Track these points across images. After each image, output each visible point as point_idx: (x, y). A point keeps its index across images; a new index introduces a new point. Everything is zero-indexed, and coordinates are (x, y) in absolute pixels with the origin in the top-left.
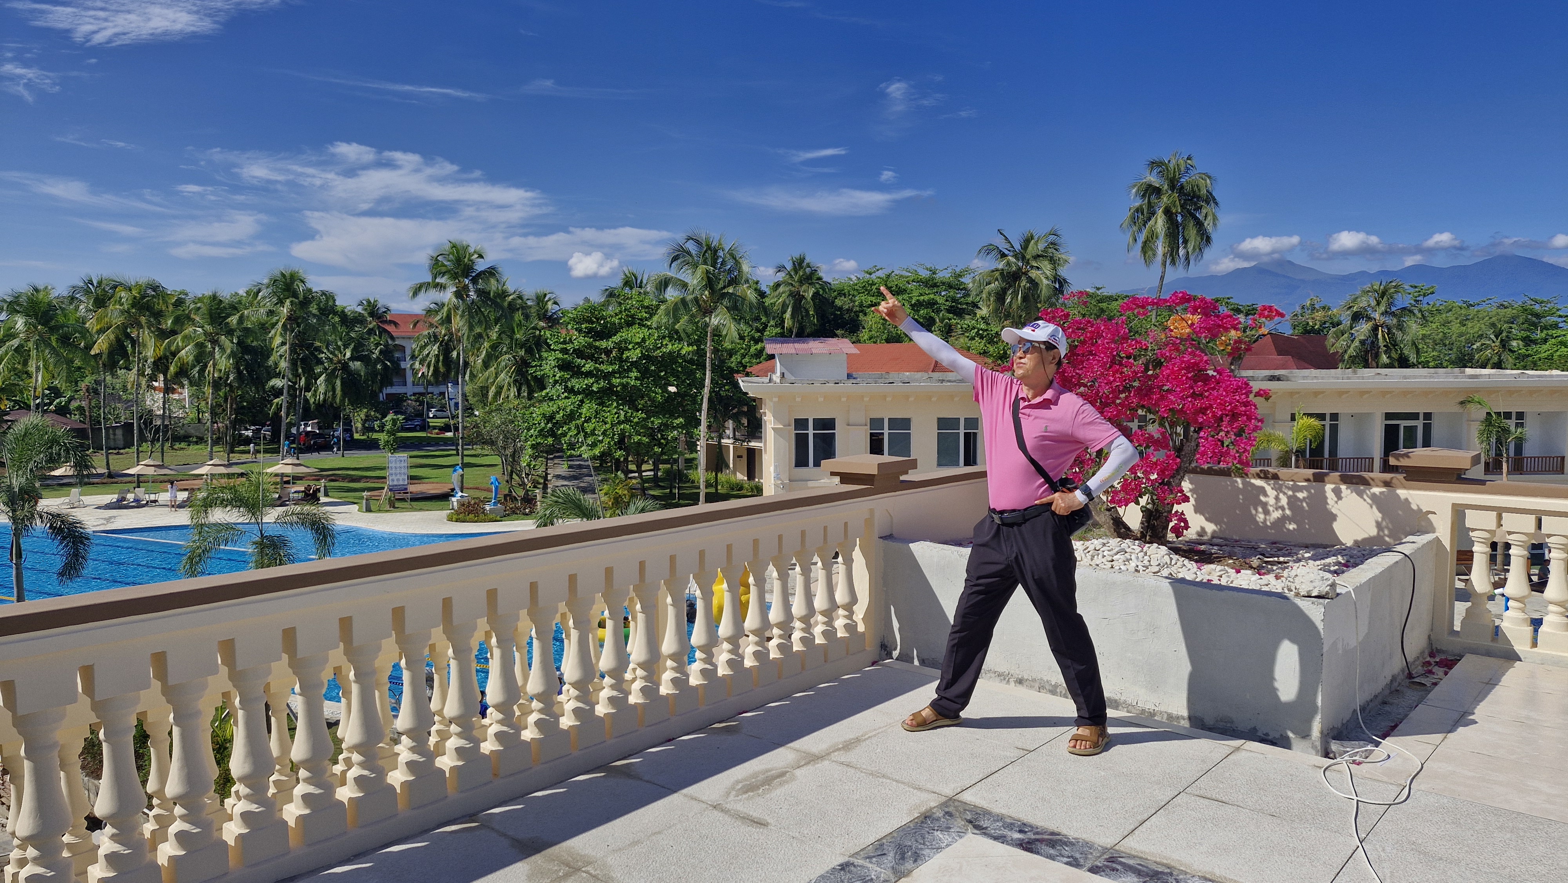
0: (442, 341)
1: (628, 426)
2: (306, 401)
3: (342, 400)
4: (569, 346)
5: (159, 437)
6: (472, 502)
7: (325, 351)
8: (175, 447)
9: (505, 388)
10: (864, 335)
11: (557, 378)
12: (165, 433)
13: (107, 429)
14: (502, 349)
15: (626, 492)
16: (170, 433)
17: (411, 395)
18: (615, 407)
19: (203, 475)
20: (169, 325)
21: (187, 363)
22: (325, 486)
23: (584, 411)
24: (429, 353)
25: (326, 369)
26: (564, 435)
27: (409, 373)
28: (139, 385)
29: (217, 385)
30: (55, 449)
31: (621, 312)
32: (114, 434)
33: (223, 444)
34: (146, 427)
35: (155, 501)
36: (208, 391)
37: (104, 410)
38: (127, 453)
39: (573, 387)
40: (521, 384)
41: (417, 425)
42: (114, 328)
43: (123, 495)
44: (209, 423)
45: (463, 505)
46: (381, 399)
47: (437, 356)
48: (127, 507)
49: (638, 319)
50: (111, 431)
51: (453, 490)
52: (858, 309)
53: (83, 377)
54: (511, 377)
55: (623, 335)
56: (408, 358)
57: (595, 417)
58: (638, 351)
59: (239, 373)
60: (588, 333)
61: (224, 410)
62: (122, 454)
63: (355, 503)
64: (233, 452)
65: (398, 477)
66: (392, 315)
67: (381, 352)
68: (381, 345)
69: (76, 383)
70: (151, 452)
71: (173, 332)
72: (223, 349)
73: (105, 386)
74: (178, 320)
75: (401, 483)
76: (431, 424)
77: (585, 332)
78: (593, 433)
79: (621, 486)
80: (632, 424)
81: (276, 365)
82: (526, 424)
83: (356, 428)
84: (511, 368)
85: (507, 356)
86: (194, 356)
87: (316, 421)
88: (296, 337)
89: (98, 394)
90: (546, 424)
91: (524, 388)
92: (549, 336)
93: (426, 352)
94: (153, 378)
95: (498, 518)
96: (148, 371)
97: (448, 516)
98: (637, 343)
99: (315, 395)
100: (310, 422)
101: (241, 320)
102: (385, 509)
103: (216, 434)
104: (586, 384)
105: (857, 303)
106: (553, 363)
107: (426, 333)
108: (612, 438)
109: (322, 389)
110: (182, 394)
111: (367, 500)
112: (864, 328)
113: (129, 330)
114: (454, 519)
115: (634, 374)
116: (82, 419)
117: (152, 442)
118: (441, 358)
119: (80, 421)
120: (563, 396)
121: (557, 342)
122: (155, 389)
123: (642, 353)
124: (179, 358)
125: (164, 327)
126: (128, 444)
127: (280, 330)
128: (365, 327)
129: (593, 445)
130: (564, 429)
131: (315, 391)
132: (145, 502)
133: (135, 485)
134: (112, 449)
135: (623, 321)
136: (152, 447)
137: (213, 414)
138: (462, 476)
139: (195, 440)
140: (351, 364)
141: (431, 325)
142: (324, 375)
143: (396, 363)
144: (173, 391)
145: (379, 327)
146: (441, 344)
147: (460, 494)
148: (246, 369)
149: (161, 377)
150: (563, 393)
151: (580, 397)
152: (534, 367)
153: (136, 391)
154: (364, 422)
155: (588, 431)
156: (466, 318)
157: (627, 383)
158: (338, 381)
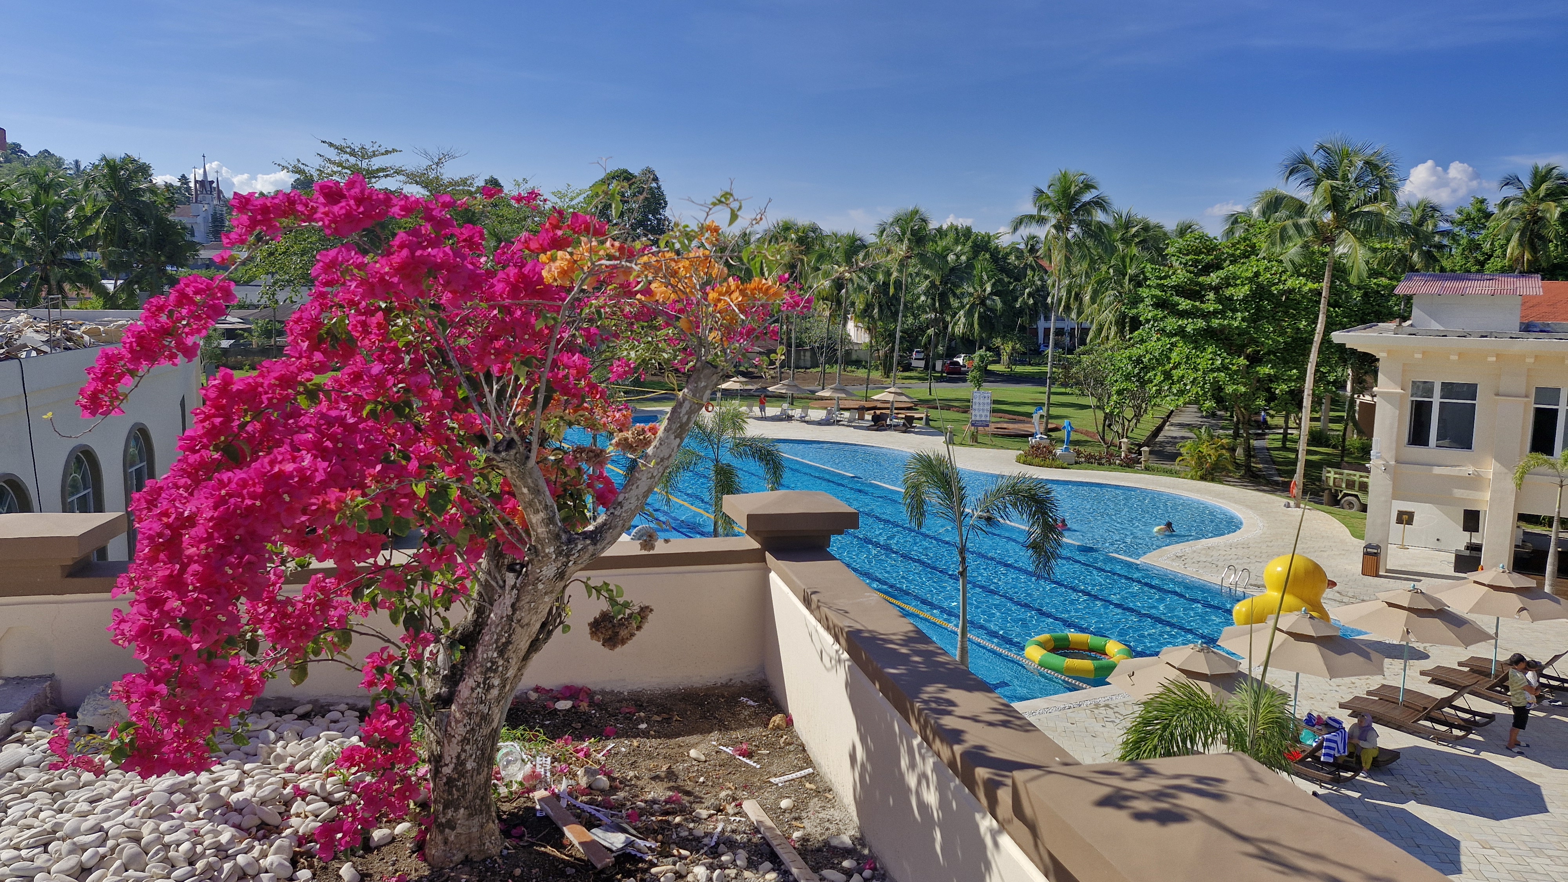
1: (1223, 375)
4: (1169, 282)
6: (1042, 445)
7: (965, 286)
9: (1106, 326)
11: (1149, 317)
18: (1212, 352)
23: (1174, 355)
25: (964, 303)
39: (1166, 328)
50: (802, 353)
57: (1186, 363)
58: (1247, 287)
60: (1194, 266)
65: (981, 412)
68: (1036, 280)
75: (983, 419)
77: (1190, 265)
78: (1180, 381)
79: (1206, 444)
80: (1229, 372)
83: (1005, 361)
84: (1115, 305)
90: (1133, 368)
97: (1019, 457)
98: (1248, 278)
102: (968, 443)
104: (1181, 325)
106: (1148, 301)
109: (961, 322)
111: (951, 432)
114: (1021, 461)
123: (1252, 289)
128: (1021, 263)
130: (1151, 374)
131: (955, 325)
134: (801, 368)
139: (864, 364)
140: (989, 298)
142: (964, 310)
147: (1039, 435)
151: (1171, 340)
154: (1010, 355)
155: (1175, 378)
156: (1064, 251)
157: (1229, 325)
158: (976, 315)
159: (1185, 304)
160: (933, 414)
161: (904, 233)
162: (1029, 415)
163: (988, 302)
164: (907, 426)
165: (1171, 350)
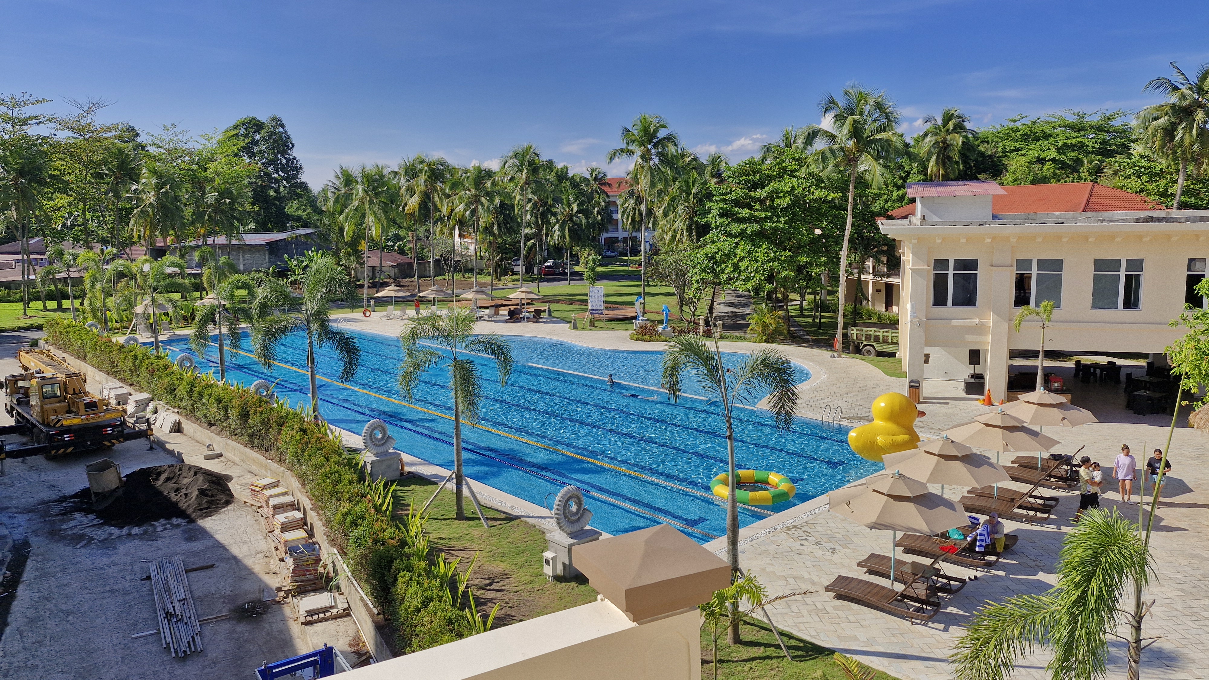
1: (776, 263)
3: (571, 244)
4: (729, 197)
6: (650, 325)
7: (558, 207)
8: (466, 276)
9: (680, 232)
10: (1008, 178)
11: (718, 224)
12: (461, 266)
14: (679, 201)
17: (621, 239)
18: (765, 248)
22: (549, 308)
24: (629, 206)
25: (558, 220)
26: (723, 271)
27: (620, 221)
31: (775, 165)
32: (429, 267)
33: (494, 274)
34: (445, 262)
39: (731, 231)
40: (691, 230)
42: (418, 193)
45: (642, 327)
46: (600, 241)
47: (634, 209)
49: (789, 171)
50: (427, 265)
51: (636, 314)
52: (1001, 154)
54: (684, 224)
55: (775, 185)
56: (619, 211)
57: (748, 257)
59: (499, 224)
60: (745, 184)
63: (566, 322)
65: (597, 303)
66: (607, 179)
67: (602, 207)
72: (484, 207)
75: (599, 308)
78: (746, 270)
79: (768, 316)
80: (781, 261)
82: (693, 263)
84: (684, 217)
85: (682, 207)
90: (708, 263)
91: (694, 233)
93: (626, 205)
95: (667, 340)
97: (631, 336)
98: (787, 192)
99: (551, 239)
102: (587, 328)
104: (742, 229)
105: (1000, 149)
106: (715, 212)
107: (626, 190)
108: (763, 274)
109: (556, 235)
111: (575, 321)
112: (1007, 171)
114: (634, 339)
115: (784, 218)
118: (637, 210)
119: (411, 257)
120: (723, 239)
121: (719, 193)
123: (791, 200)
126: (437, 274)
127: (519, 191)
128: (589, 189)
129: (747, 280)
130: (722, 267)
135: (776, 173)
138: (643, 303)
140: (576, 216)
141: (630, 185)
142: (558, 225)
143: (609, 215)
144: (464, 237)
145: (599, 188)
147: (640, 318)
151: (736, 240)
152: (699, 215)
155: (742, 268)
156: (648, 177)
157: (777, 226)
158: (567, 229)
159: (745, 213)
160: (554, 307)
161: (522, 164)
162: (632, 303)
163: (575, 219)
164: (537, 317)
165: (736, 247)
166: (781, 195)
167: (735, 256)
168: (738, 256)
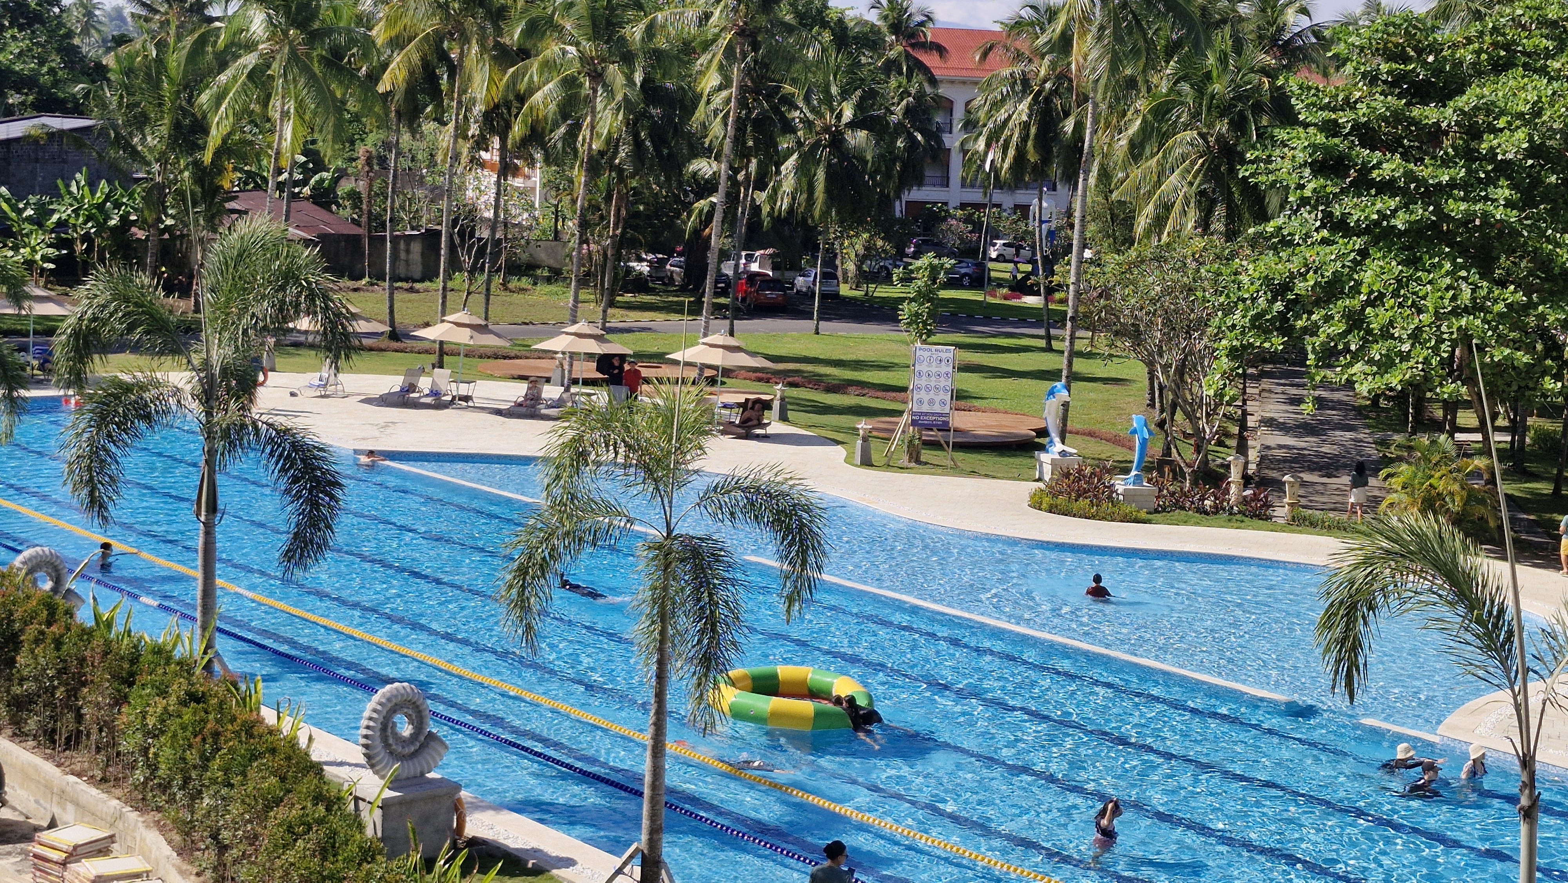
0: (1039, 93)
1: (1478, 322)
2: (756, 209)
3: (825, 214)
4: (1343, 118)
5: (483, 264)
6: (1088, 471)
7: (801, 104)
8: (511, 286)
9: (1177, 207)
11: (1307, 193)
12: (496, 256)
13: (395, 240)
14: (1178, 117)
15: (1456, 487)
16: (503, 257)
17: (955, 208)
18: (1448, 273)
19: (556, 353)
20: (516, 37)
21: (546, 118)
22: (782, 399)
23: (1367, 276)
24: (1010, 117)
25: (800, 144)
26: (1312, 331)
27: (956, 160)
28: (456, 157)
29: (594, 166)
30: (292, 291)
31: (1481, 34)
32: (408, 251)
33: (596, 286)
34: (463, 240)
35: (466, 398)
36: (579, 176)
37: (393, 201)
38: (426, 290)
39: (1345, 216)
40: (1213, 203)
41: (965, 275)
42: (420, 41)
43: (412, 380)
44: (574, 243)
45: (1067, 475)
46: (898, 214)
47: (1026, 126)
48: (416, 405)
49: (1524, 53)
50: (402, 245)
51: (1043, 432)
53: (363, 134)
54: (1191, 184)
55: (1486, 91)
56: (958, 126)
57: (1395, 294)
58: (1521, 134)
59: (638, 144)
60: (1394, 84)
61: (602, 218)
62: (418, 292)
63: (837, 442)
64: (612, 304)
65: (932, 395)
66: (935, 31)
67: (908, 111)
68: (909, 95)
69: (352, 142)
70: (469, 293)
71: (524, 54)
72: (610, 93)
73: (398, 155)
74: (534, 29)
75: (937, 409)
76: (993, 274)
77: (1385, 82)
78: (1386, 334)
79: (1444, 470)
80: (1489, 317)
81: (704, 127)
82: (1222, 299)
83: (845, 272)
84: (1194, 163)
85: (1189, 135)
86: (558, 105)
87: (770, 251)
88: (748, 71)
89: (385, 168)
90: (1272, 302)
91: (1220, 211)
92: (1295, 88)
93: (1002, 115)
94: (481, 143)
95: (1143, 515)
96: (474, 130)
97: (1033, 497)
98: (1520, 115)
99: (772, 199)
100: (758, 253)
101: (650, 31)
102: (900, 463)
103: (584, 266)
104: (1378, 212)
106: (1301, 157)
107: (1006, 72)
108: (1436, 350)
109: (788, 185)
110: (529, 177)
111: (865, 439)
113: (446, 45)
114: (1044, 506)
115: (1503, 192)
116: (355, 216)
117: (472, 272)
118: (1033, 130)
119: (353, 219)
120: (1317, 237)
121: (1314, 104)
122: (483, 165)
123: (1531, 140)
124: (531, 108)
125: (506, 40)
126: (429, 275)
127: (719, 56)
128: (880, 57)
129: (1385, 365)
130: (1314, 317)
131: (775, 190)
132: (449, 398)
133: (434, 358)
134: (401, 280)
135: (1484, 56)
136: (470, 284)
137: (584, 225)
138: (1066, 405)
139: (546, 274)
140: (849, 136)
141: (1018, 56)
142: (795, 156)
143: (934, 136)
144: (515, 171)
145: (908, 56)
146: (1035, 99)
147: (1058, 447)
148: (651, 136)
149: (496, 142)
150: (1317, 230)
151: (1358, 242)
152: (1252, 162)
153: (450, 171)
154: (861, 260)
155: (1375, 326)
157: (1482, 213)
158: (820, 170)
163: (846, 142)
165: (1358, 263)
166: (1501, 123)
167: (1356, 290)
168: (1364, 289)
